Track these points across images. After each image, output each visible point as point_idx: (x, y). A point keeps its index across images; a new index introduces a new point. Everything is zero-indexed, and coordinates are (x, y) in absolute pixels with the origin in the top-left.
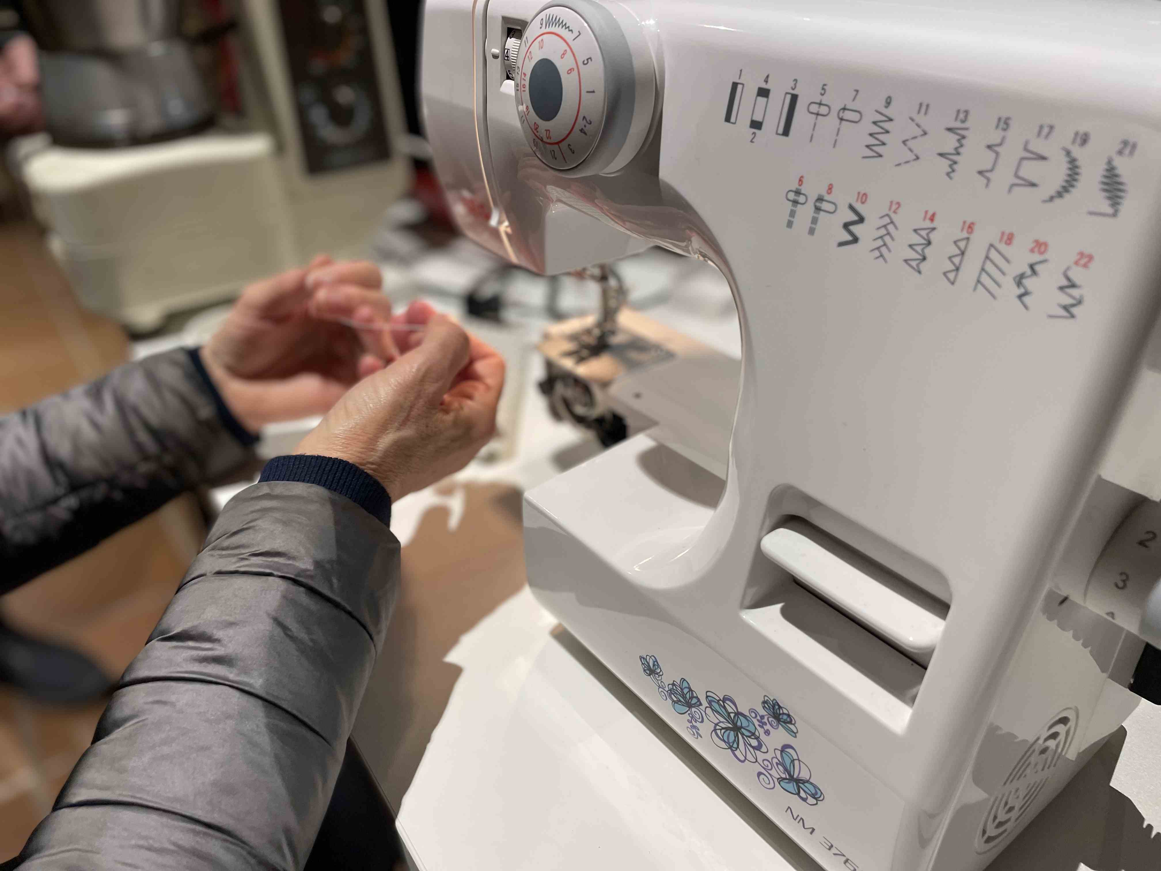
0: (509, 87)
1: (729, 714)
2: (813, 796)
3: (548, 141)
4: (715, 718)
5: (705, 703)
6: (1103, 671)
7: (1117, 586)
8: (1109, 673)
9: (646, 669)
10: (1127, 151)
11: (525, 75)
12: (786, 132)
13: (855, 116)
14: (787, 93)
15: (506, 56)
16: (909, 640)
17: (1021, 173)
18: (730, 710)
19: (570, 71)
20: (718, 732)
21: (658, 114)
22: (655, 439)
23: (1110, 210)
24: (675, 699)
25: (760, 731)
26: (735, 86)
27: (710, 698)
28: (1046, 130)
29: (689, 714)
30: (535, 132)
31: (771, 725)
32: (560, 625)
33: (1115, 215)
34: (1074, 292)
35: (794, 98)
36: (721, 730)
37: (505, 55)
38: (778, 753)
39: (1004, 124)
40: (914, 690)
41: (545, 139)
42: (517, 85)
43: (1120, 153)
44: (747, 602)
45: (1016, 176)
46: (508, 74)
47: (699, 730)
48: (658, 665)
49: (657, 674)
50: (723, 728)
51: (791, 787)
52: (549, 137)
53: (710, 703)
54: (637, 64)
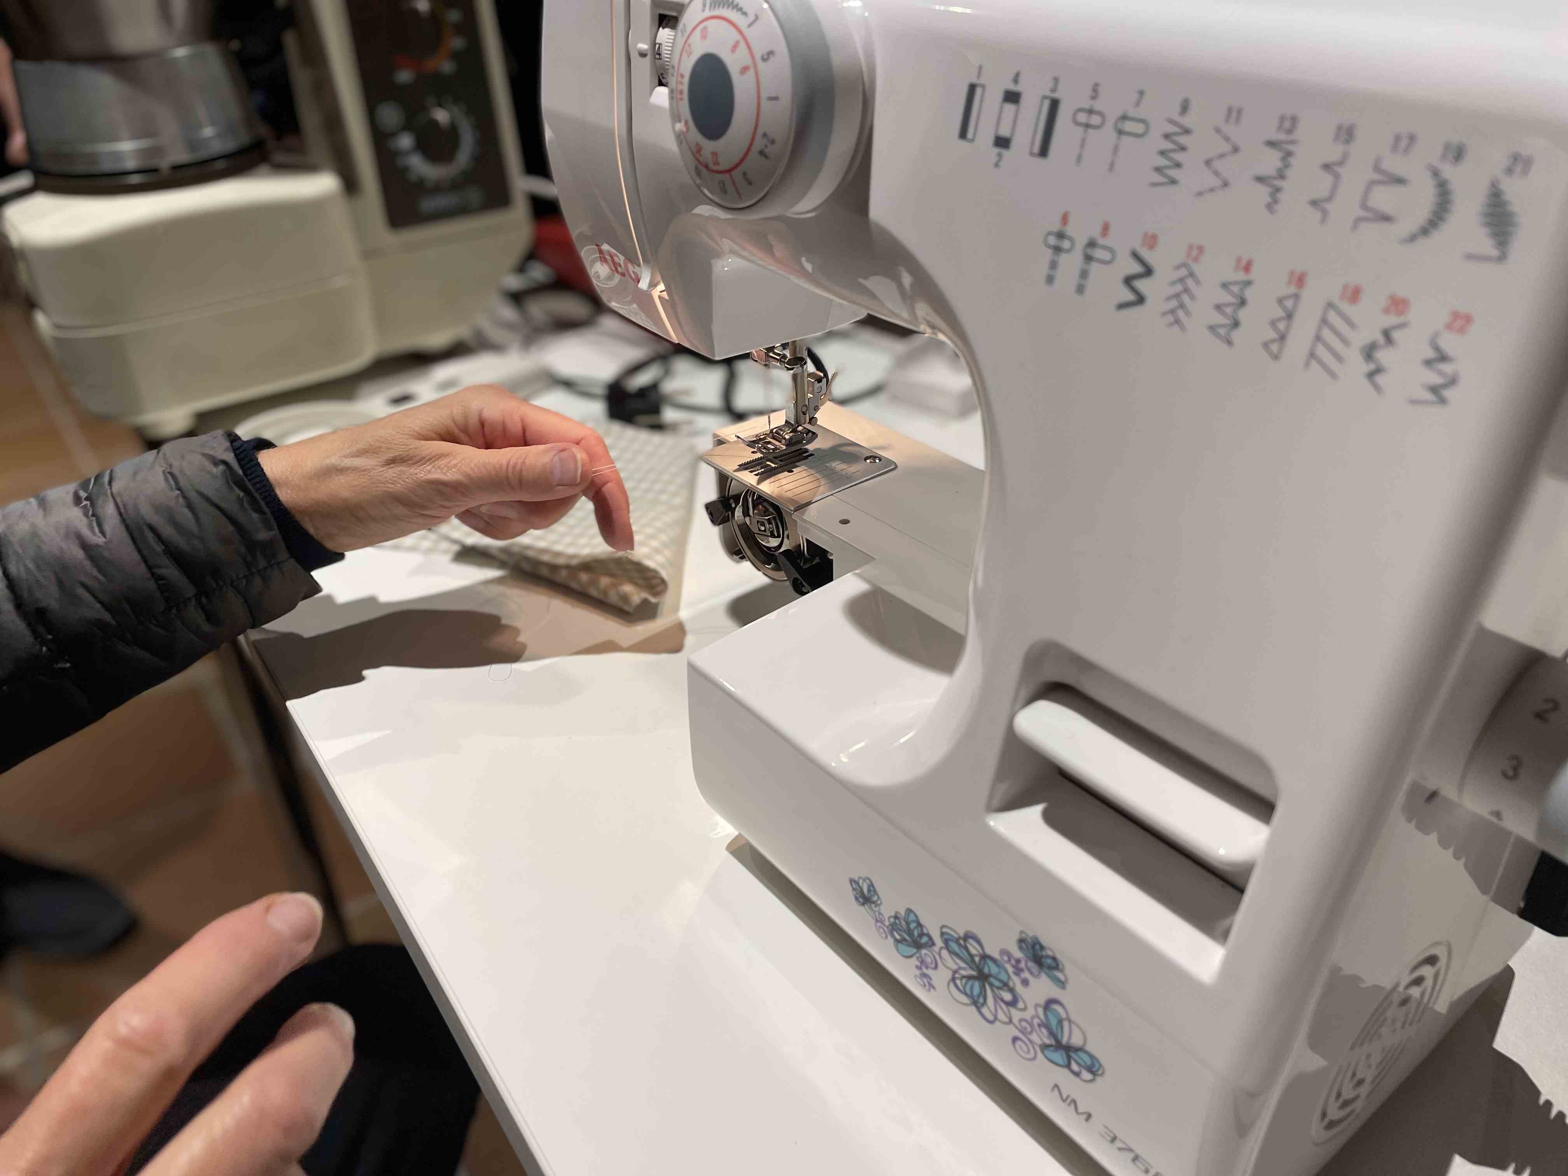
0: (661, 95)
1: (972, 956)
2: (1090, 1069)
3: (715, 168)
4: (951, 962)
5: (939, 943)
6: (1484, 892)
7: (1505, 775)
8: (1492, 894)
9: (858, 896)
10: (1518, 169)
11: (682, 76)
12: (1044, 152)
13: (1139, 128)
14: (1045, 97)
15: (657, 54)
16: (1218, 853)
17: (1371, 203)
18: (973, 951)
19: (745, 69)
20: (958, 982)
21: (866, 131)
22: (868, 581)
23: (1495, 253)
24: (898, 937)
25: (1016, 982)
26: (972, 88)
27: (946, 936)
28: (1404, 143)
29: (917, 958)
30: (697, 156)
31: (1031, 973)
32: (739, 837)
33: (1502, 258)
34: (1447, 368)
35: (1055, 105)
36: (961, 979)
37: (656, 52)
38: (1040, 1011)
39: (1346, 134)
40: (1227, 922)
41: (711, 166)
42: (672, 92)
43: (1509, 171)
44: (996, 803)
45: (1364, 206)
46: (661, 78)
47: (930, 979)
48: (875, 891)
49: (874, 902)
50: (964, 977)
51: (1059, 1057)
52: (716, 163)
53: (946, 942)
54: (837, 60)
